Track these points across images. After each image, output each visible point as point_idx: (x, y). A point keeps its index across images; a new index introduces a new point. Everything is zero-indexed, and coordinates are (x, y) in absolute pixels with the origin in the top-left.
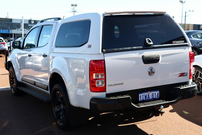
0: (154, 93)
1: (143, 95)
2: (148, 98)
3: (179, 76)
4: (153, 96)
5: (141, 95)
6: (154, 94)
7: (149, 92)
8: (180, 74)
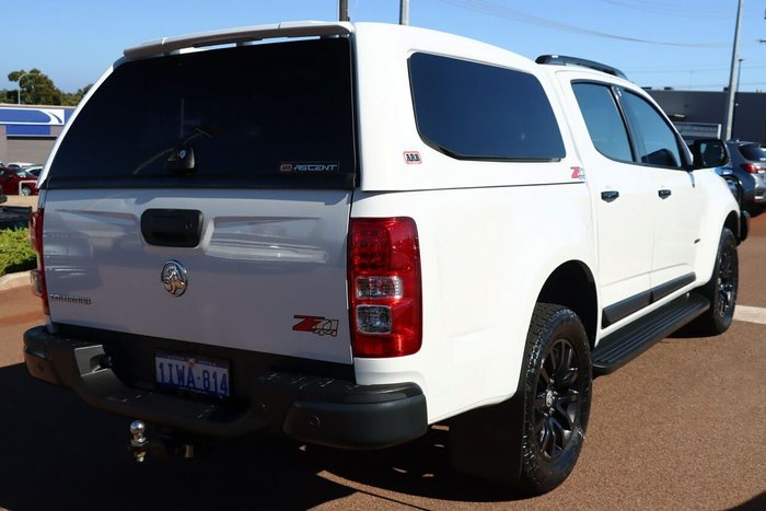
0: (211, 369)
1: (170, 365)
2: (189, 382)
3: (296, 328)
4: (208, 379)
5: (165, 362)
6: (211, 375)
7: (192, 360)
8: (296, 317)
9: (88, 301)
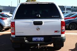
0: (41, 38)
3: (54, 32)
5: (34, 38)
7: (38, 38)
9: (23, 33)
